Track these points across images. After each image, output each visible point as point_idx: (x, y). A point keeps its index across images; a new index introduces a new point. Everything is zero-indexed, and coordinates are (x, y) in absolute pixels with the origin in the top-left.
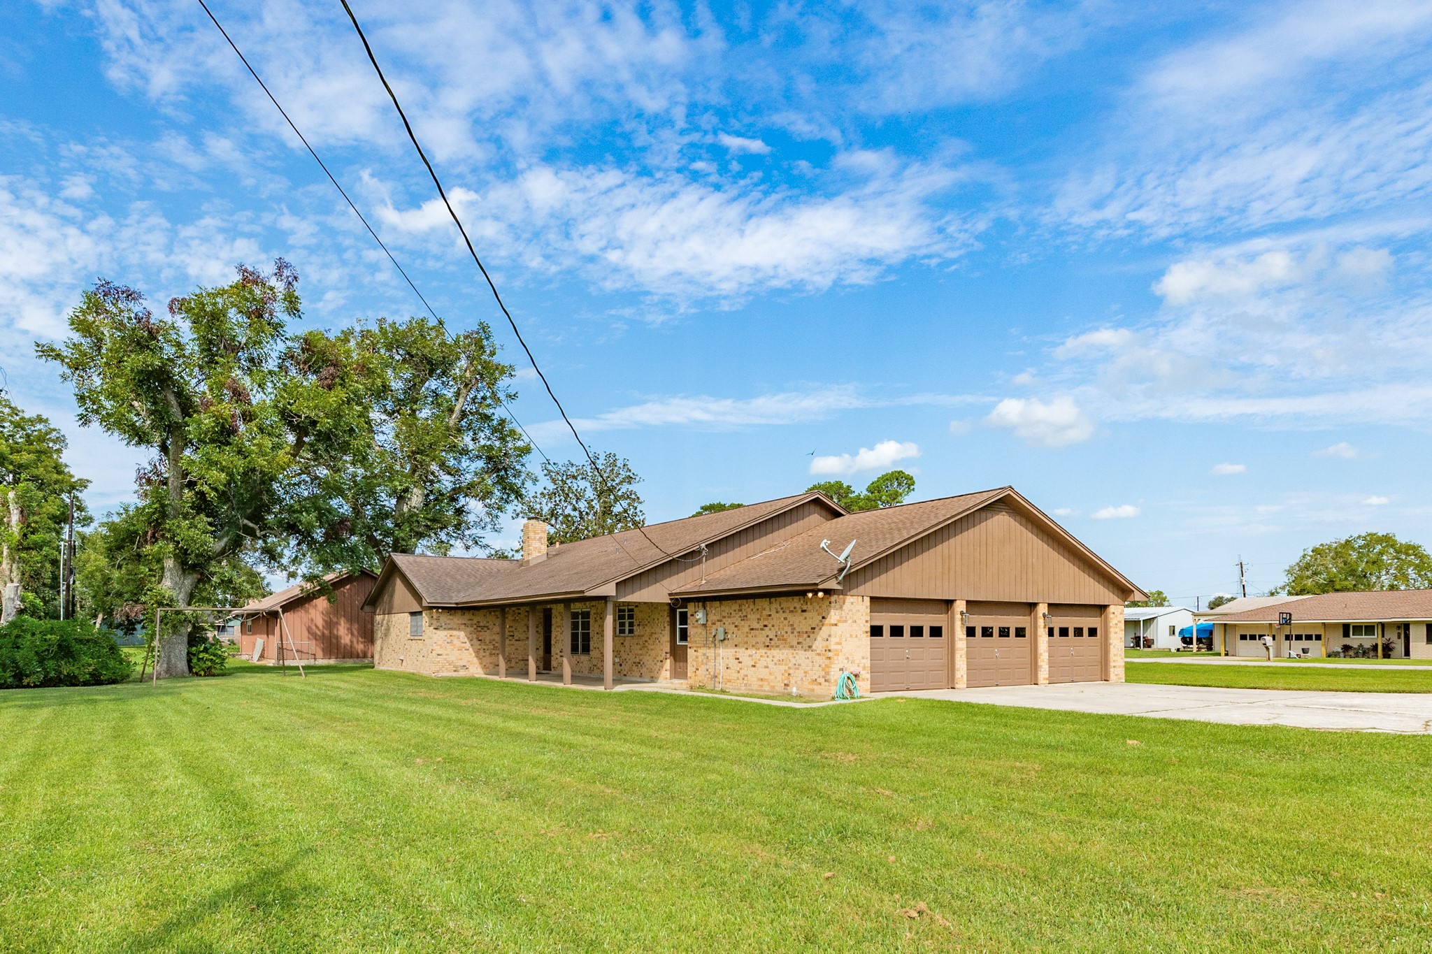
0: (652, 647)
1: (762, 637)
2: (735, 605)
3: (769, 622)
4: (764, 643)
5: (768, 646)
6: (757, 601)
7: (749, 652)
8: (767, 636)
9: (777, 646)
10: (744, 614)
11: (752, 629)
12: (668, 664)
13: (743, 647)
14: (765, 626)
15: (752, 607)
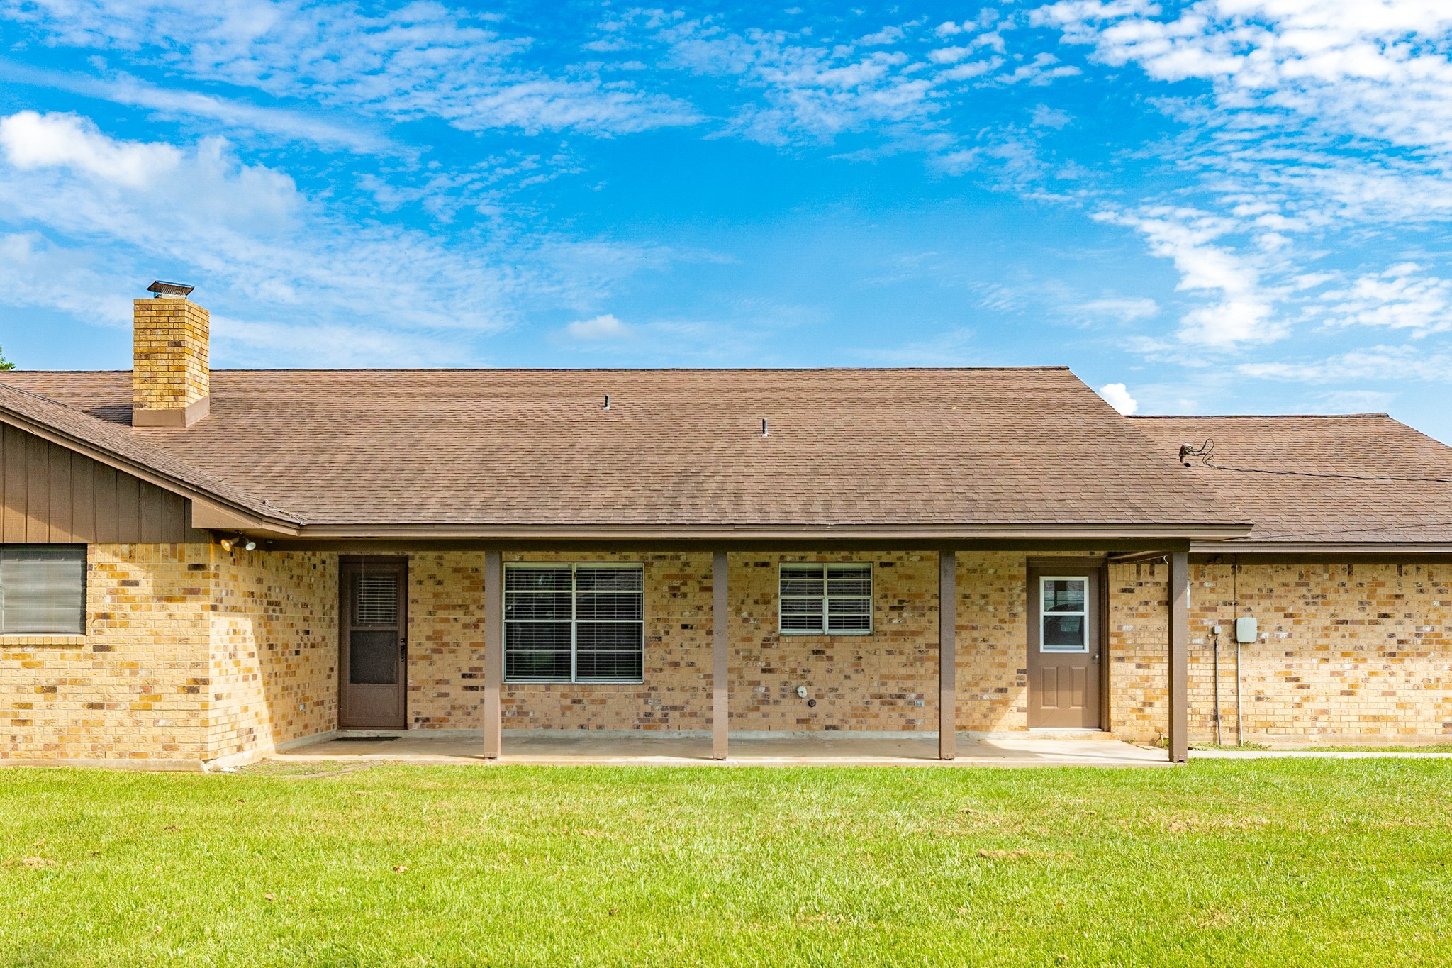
0: (964, 659)
1: (1372, 637)
2: (1291, 575)
3: (1399, 610)
4: (1381, 648)
5: (1393, 654)
6: (1356, 568)
7: (1333, 666)
8: (1391, 636)
9: (1420, 655)
10: (1317, 591)
11: (1340, 622)
12: (1021, 698)
13: (1311, 656)
14: (1386, 616)
15: (1345, 579)
